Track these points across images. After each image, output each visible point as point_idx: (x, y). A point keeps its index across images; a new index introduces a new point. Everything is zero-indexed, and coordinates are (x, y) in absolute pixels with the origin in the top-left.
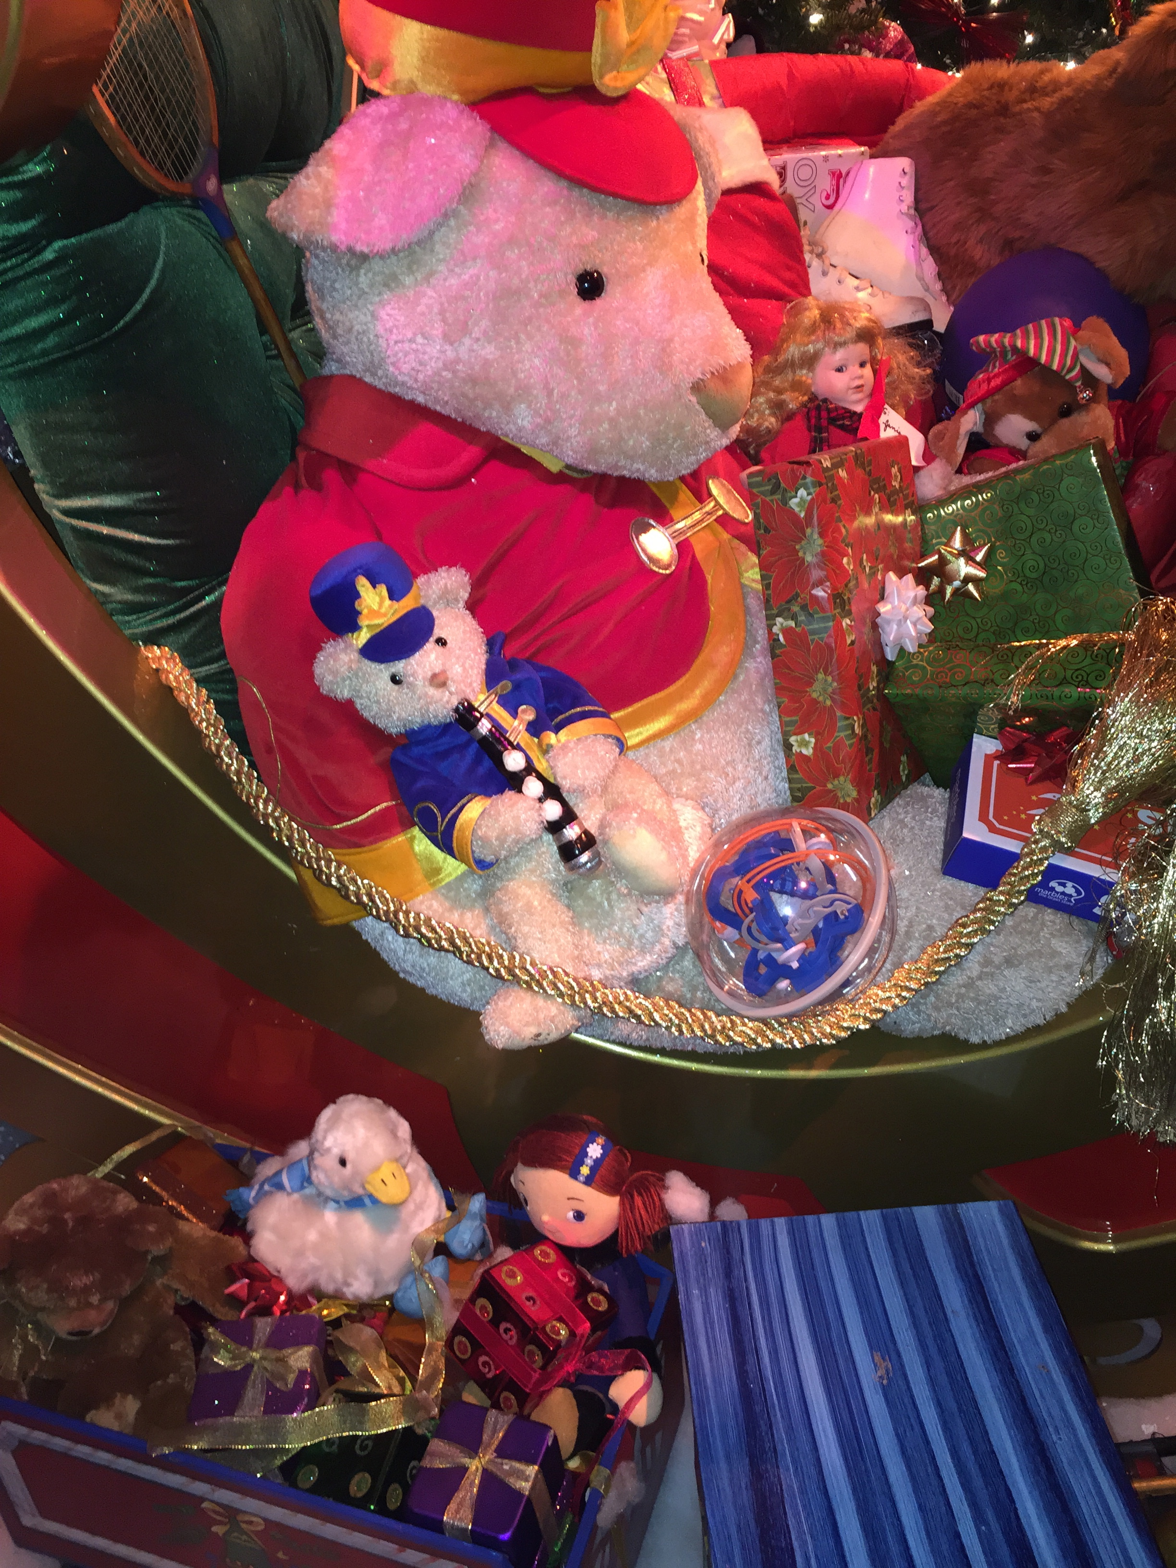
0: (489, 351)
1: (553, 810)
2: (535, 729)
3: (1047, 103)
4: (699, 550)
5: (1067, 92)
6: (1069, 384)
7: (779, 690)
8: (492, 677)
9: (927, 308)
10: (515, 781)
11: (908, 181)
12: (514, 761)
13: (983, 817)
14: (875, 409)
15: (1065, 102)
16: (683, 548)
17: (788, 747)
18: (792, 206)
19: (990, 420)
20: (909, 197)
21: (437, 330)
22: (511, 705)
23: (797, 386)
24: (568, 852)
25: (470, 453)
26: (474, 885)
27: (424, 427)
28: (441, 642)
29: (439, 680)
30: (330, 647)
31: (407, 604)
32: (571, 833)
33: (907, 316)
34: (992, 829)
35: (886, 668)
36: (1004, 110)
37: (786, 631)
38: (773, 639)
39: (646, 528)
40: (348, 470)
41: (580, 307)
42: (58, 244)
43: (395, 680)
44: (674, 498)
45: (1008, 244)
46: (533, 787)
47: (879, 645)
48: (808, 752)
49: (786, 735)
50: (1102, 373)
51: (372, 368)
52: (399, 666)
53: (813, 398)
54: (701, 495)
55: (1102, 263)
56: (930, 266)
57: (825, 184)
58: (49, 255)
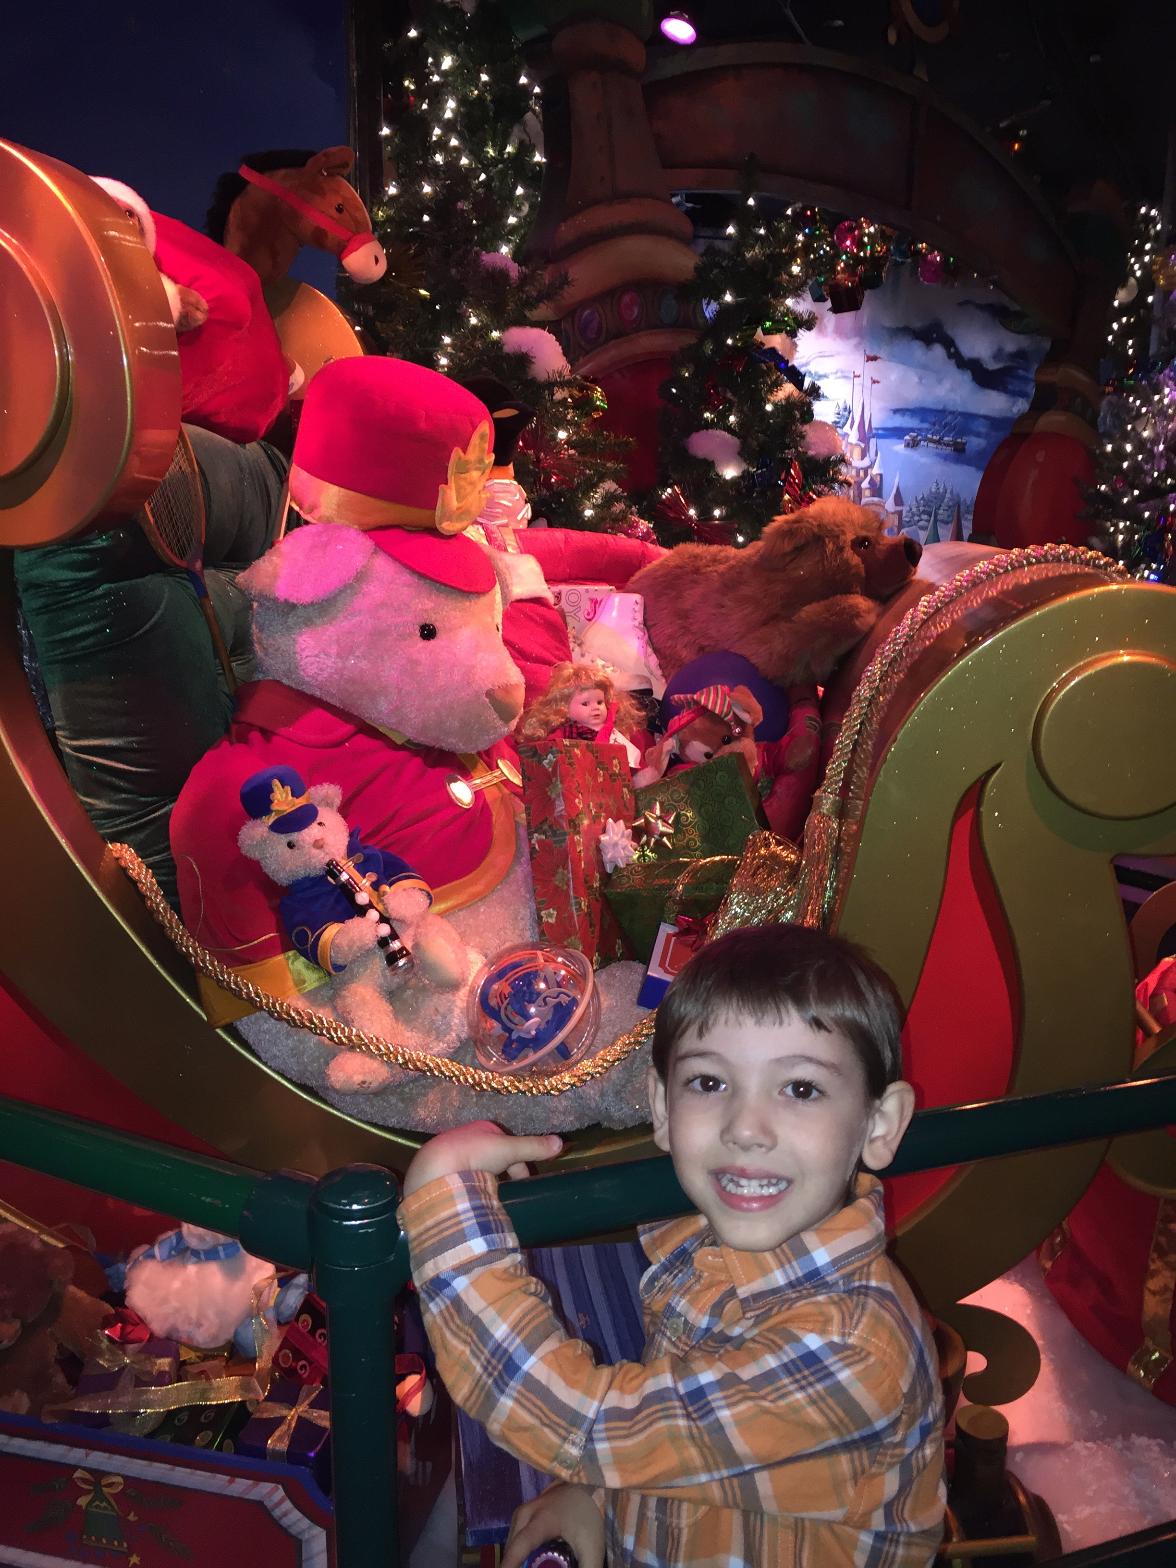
0: (364, 664)
1: (384, 930)
2: (375, 886)
3: (721, 568)
4: (489, 797)
5: (732, 562)
6: (727, 725)
7: (535, 880)
8: (351, 851)
9: (649, 681)
10: (362, 911)
11: (639, 608)
12: (362, 898)
13: (662, 965)
14: (607, 732)
15: (732, 568)
16: (478, 795)
17: (540, 918)
18: (563, 614)
19: (683, 745)
20: (640, 617)
21: (334, 649)
22: (362, 869)
23: (558, 712)
24: (392, 959)
25: (348, 728)
26: (328, 993)
27: (319, 711)
28: (320, 824)
29: (318, 845)
30: (250, 823)
31: (301, 802)
32: (396, 945)
33: (636, 686)
34: (667, 971)
35: (606, 878)
36: (697, 571)
37: (540, 842)
38: (532, 848)
39: (455, 780)
40: (266, 734)
41: (422, 643)
42: (106, 586)
43: (291, 845)
44: (474, 766)
45: (702, 649)
46: (373, 915)
47: (601, 864)
48: (552, 921)
49: (539, 911)
50: (745, 717)
51: (288, 673)
52: (294, 836)
53: (568, 720)
54: (492, 766)
55: (754, 660)
56: (654, 660)
57: (587, 606)
58: (100, 591)
